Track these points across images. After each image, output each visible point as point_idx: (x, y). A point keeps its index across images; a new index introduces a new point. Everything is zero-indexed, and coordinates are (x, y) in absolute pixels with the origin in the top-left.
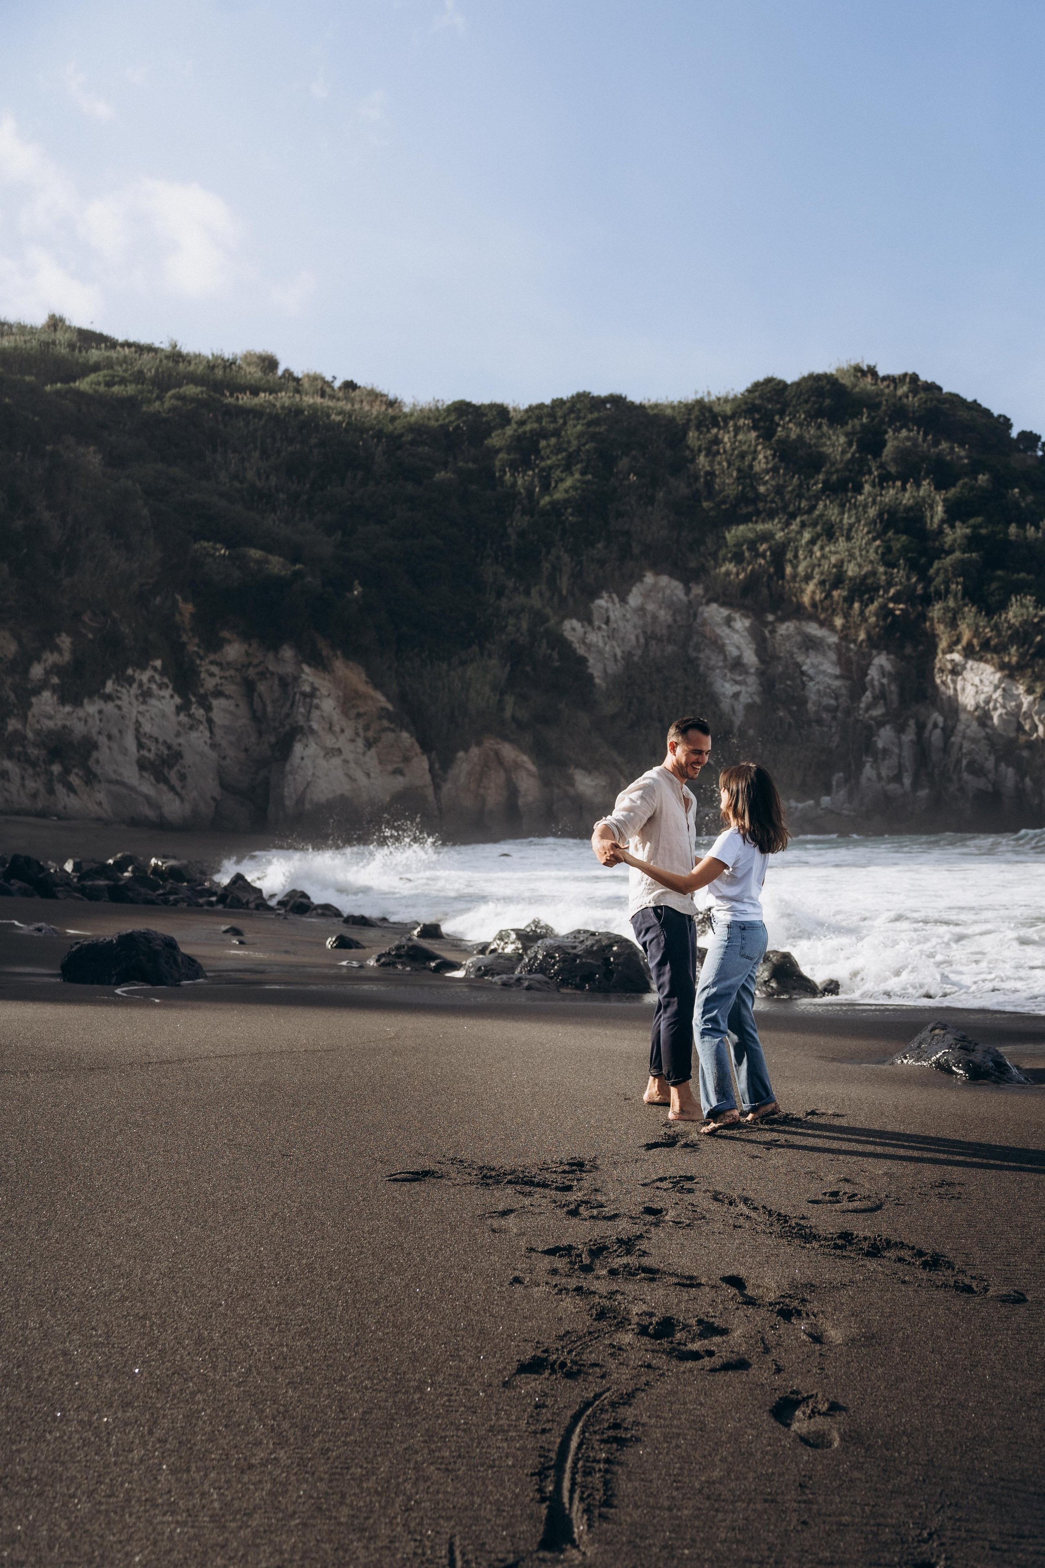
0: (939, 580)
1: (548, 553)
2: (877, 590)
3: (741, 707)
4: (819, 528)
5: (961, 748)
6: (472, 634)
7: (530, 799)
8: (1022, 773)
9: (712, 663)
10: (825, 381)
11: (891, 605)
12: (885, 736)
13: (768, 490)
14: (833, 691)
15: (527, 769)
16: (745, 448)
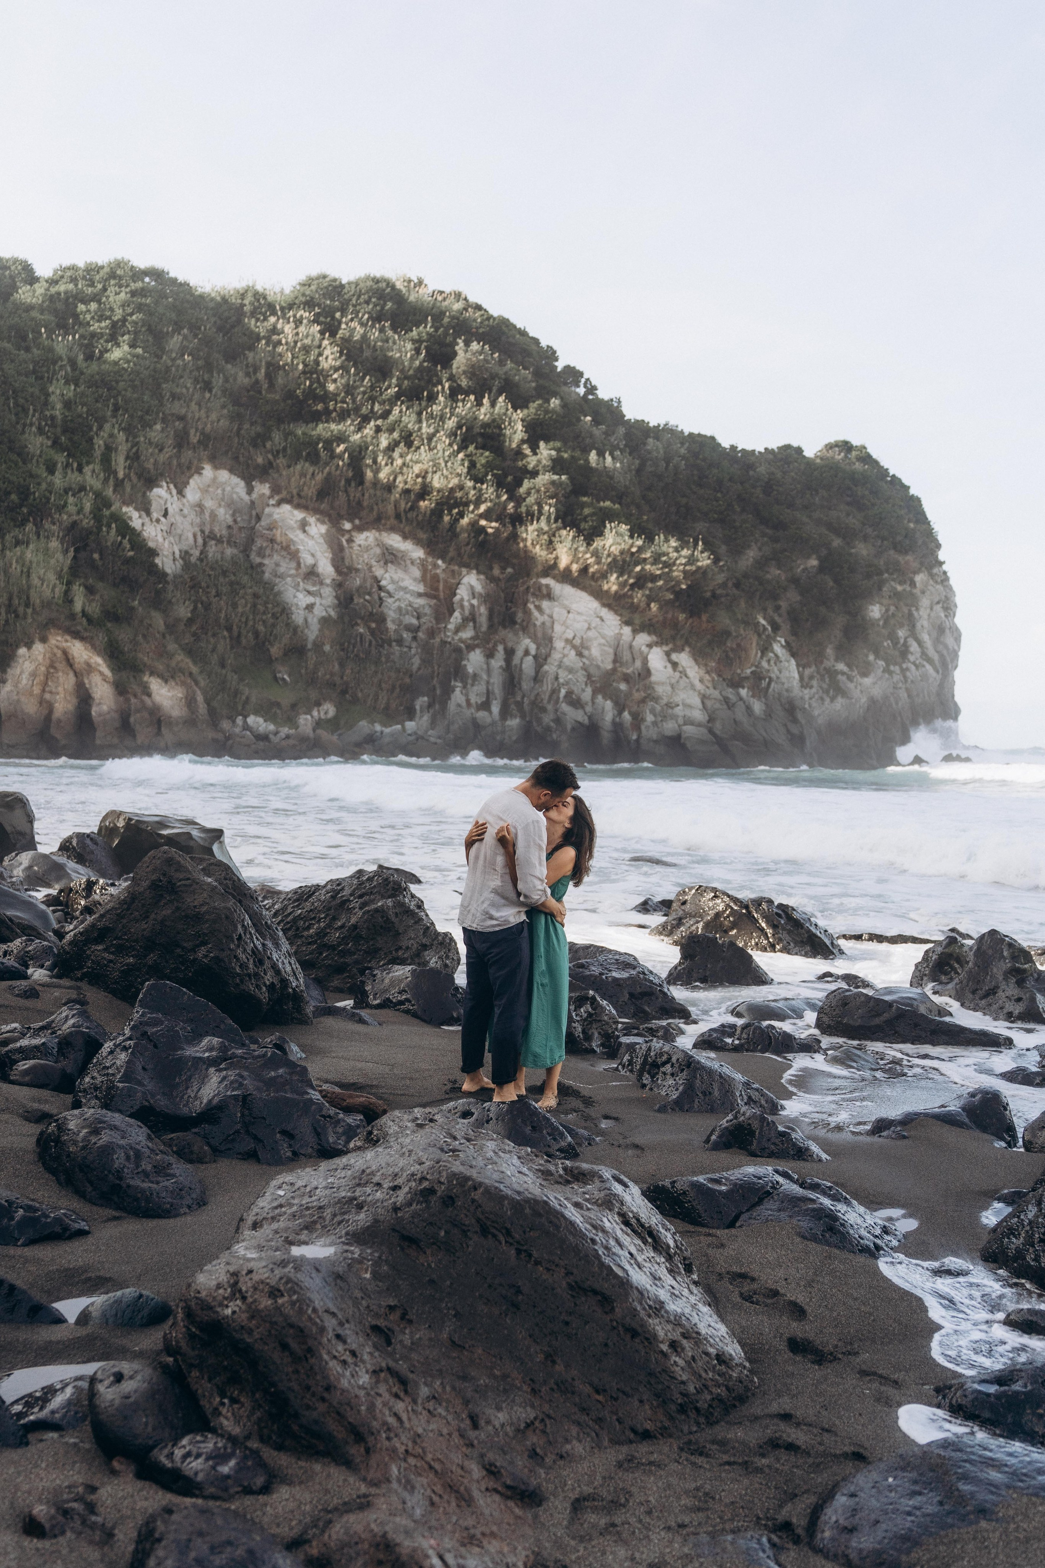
0: (531, 500)
1: (100, 428)
2: (467, 504)
3: (315, 620)
4: (396, 435)
5: (557, 678)
6: (25, 510)
7: (105, 708)
8: (620, 708)
9: (282, 570)
10: (384, 285)
11: (483, 522)
12: (475, 660)
13: (337, 388)
14: (416, 610)
15: (101, 673)
16: (307, 341)
